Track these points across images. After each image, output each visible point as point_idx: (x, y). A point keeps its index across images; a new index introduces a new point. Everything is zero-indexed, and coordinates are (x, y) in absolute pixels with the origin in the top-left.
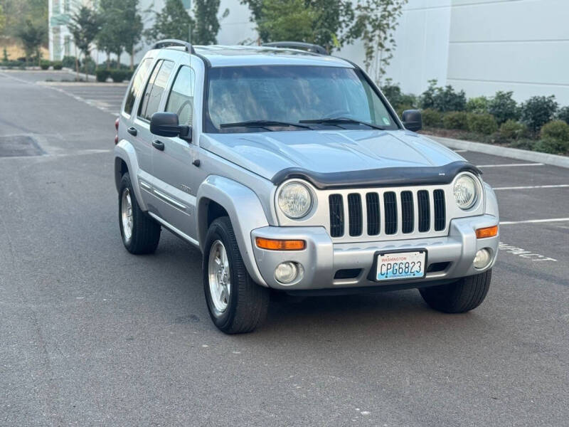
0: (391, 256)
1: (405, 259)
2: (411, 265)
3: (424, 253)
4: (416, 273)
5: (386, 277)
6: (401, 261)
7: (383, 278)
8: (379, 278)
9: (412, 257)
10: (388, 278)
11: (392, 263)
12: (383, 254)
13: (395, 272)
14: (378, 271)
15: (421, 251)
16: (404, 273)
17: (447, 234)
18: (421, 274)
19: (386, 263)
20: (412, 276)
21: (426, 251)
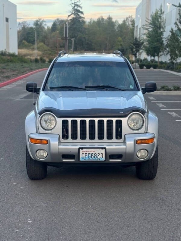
0: (87, 150)
1: (94, 151)
2: (98, 155)
3: (104, 149)
4: (100, 158)
5: (85, 159)
6: (92, 153)
7: (83, 160)
8: (81, 159)
9: (98, 151)
10: (86, 160)
11: (88, 153)
12: (82, 148)
13: (89, 157)
14: (81, 156)
15: (102, 148)
16: (94, 158)
17: (123, 141)
18: (103, 159)
19: (84, 153)
20: (98, 160)
21: (105, 149)
